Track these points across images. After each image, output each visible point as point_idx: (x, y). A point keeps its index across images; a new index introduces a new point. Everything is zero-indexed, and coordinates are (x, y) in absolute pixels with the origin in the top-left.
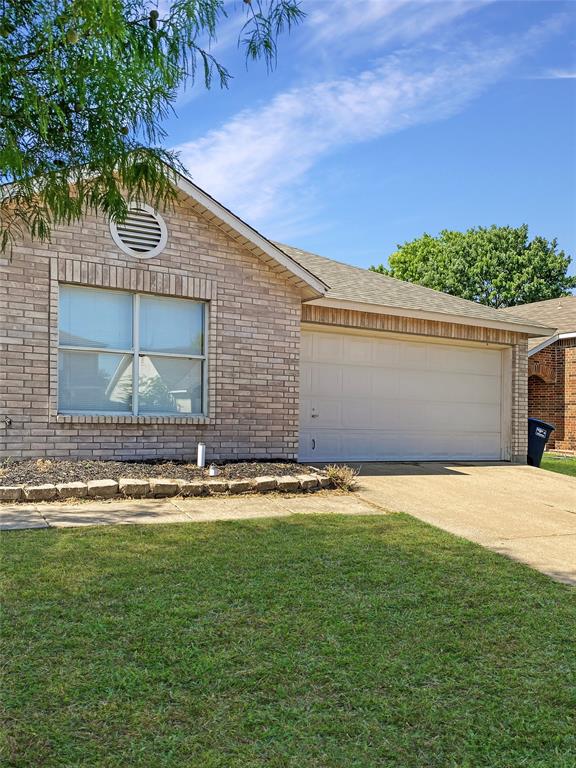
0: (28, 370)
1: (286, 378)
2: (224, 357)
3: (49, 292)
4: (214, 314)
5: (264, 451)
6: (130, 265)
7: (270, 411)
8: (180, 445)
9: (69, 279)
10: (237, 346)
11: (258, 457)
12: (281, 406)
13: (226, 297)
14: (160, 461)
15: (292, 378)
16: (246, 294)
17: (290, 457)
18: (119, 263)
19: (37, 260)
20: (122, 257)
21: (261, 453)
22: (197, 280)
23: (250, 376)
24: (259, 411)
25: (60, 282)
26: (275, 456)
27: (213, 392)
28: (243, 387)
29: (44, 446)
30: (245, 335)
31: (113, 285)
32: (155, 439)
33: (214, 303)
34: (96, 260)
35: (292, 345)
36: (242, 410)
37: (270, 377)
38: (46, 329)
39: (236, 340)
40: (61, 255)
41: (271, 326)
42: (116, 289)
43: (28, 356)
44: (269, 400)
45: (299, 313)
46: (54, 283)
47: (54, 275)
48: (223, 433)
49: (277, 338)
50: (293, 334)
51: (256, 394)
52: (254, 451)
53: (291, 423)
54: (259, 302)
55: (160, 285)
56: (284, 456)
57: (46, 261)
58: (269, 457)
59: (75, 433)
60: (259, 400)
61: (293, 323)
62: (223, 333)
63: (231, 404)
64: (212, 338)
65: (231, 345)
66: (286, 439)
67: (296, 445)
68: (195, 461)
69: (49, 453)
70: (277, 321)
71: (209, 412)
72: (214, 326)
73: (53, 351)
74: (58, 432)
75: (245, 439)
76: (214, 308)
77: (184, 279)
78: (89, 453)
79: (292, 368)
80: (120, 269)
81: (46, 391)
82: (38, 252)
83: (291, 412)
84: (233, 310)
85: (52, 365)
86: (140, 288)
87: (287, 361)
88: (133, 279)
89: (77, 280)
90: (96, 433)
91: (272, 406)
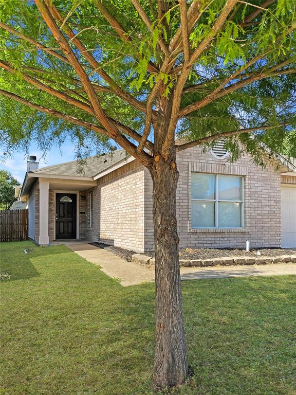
0: (181, 210)
1: (275, 209)
2: (251, 201)
3: (188, 176)
4: (247, 182)
5: (267, 243)
6: (216, 163)
7: (269, 225)
8: (236, 241)
9: (195, 171)
10: (256, 196)
11: (265, 246)
12: (274, 223)
13: (252, 174)
14: (233, 249)
15: (278, 210)
16: (259, 172)
17: (278, 246)
18: (212, 162)
19: (184, 163)
20: (213, 159)
21: (267, 245)
22: (241, 167)
23: (261, 209)
24: (265, 225)
25: (192, 172)
26: (272, 246)
27: (247, 217)
28: (259, 214)
29: (187, 242)
30: (259, 190)
31: (210, 172)
32: (226, 239)
33: (247, 177)
34: (204, 161)
35: (278, 194)
36: (259, 225)
37: (269, 209)
38: (187, 192)
39: (256, 193)
40: (192, 160)
41: (269, 186)
42: (211, 173)
43: (181, 204)
44: (269, 220)
45: (280, 179)
46: (190, 173)
47: (190, 170)
48: (252, 236)
49: (271, 191)
50: (278, 189)
51: (264, 217)
52: (264, 244)
53: (278, 230)
54: (264, 175)
55: (227, 171)
56: (276, 246)
57: (187, 163)
58: (270, 246)
59: (197, 236)
60: (265, 220)
61: (278, 184)
62: (251, 190)
63: (254, 222)
64: (247, 192)
65: (253, 196)
66: (277, 238)
67: (281, 240)
68: (245, 249)
69: (189, 245)
70: (271, 183)
71: (245, 226)
72: (247, 187)
73: (190, 201)
74: (192, 236)
75: (260, 238)
76: (247, 179)
77: (236, 167)
78: (202, 245)
79: (278, 205)
80: (213, 165)
81: (187, 219)
82: (185, 160)
83: (278, 225)
84: (254, 179)
85: (189, 207)
86: (220, 173)
87: (276, 202)
88: (218, 169)
89: (198, 171)
90: (205, 236)
91: (271, 222)
